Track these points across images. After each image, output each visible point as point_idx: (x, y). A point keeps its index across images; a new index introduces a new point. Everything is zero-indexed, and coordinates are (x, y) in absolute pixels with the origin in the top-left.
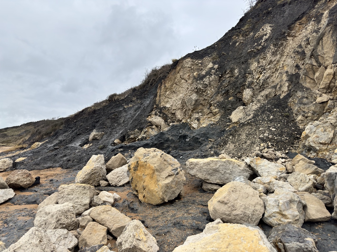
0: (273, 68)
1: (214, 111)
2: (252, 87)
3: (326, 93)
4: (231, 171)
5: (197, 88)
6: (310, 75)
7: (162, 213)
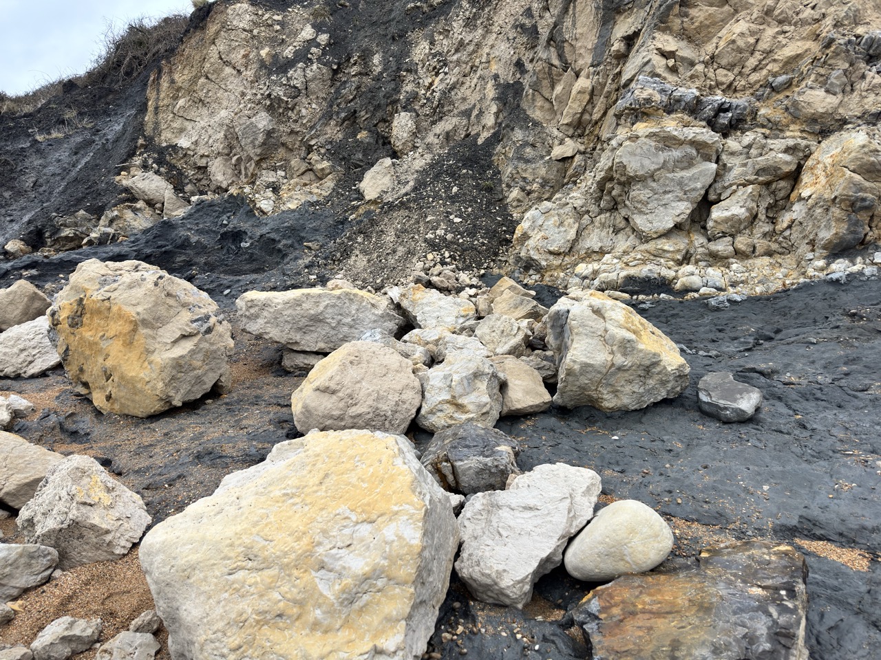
0: (467, 63)
1: (319, 166)
2: (415, 109)
3: (572, 137)
4: (353, 320)
5: (269, 95)
6: (544, 88)
7: (166, 434)
